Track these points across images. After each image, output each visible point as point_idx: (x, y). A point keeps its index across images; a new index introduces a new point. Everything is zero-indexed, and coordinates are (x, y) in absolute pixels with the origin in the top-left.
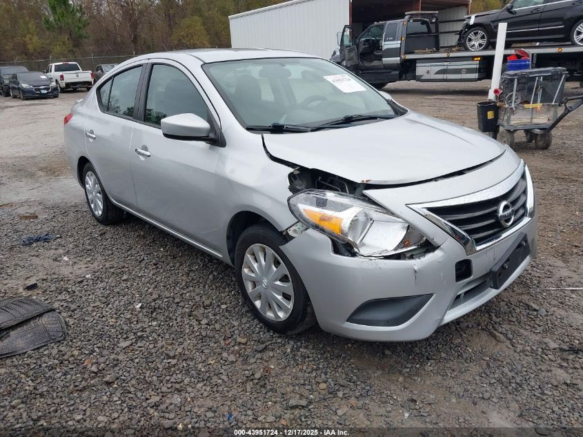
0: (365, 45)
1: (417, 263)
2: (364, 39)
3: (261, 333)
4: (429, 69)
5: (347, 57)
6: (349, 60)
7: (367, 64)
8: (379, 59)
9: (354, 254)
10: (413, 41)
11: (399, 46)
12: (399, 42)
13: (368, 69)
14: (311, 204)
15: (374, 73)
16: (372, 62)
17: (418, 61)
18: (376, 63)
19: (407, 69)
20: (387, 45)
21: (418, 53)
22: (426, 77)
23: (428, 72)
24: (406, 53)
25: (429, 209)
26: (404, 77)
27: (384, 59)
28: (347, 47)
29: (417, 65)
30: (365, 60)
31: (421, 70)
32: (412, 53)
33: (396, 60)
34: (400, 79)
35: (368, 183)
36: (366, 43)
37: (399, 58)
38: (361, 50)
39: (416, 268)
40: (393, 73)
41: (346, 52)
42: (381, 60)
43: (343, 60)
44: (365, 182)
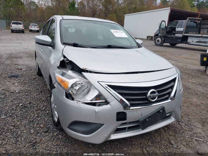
0: (169, 28)
1: (97, 108)
2: (170, 26)
3: (51, 125)
4: (193, 40)
5: (161, 32)
6: (162, 33)
7: (169, 36)
8: (174, 34)
9: (73, 99)
10: (188, 29)
11: (183, 30)
12: (183, 29)
13: (169, 38)
14: (59, 74)
15: (171, 39)
16: (171, 35)
17: (189, 37)
18: (173, 36)
19: (184, 39)
20: (177, 29)
21: (190, 34)
22: (191, 43)
23: (193, 41)
24: (185, 33)
25: (109, 85)
26: (183, 42)
27: (176, 35)
28: (162, 28)
29: (189, 38)
30: (169, 34)
31: (190, 40)
32: (187, 33)
33: (181, 35)
34: (181, 43)
35: (86, 69)
36: (170, 28)
37: (182, 35)
38: (168, 30)
39: (96, 110)
40: (179, 40)
41: (161, 30)
42: (175, 35)
43: (159, 33)
44: (84, 69)
